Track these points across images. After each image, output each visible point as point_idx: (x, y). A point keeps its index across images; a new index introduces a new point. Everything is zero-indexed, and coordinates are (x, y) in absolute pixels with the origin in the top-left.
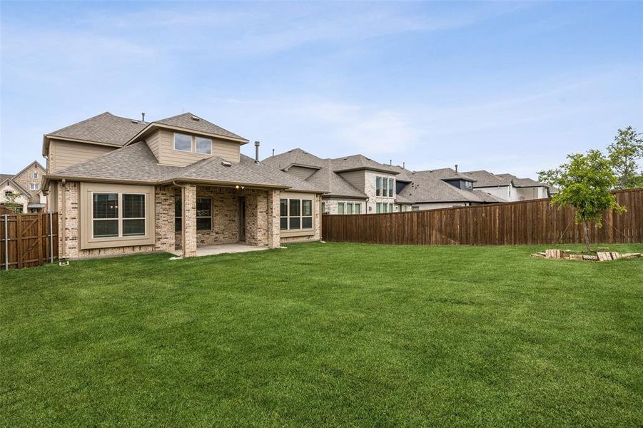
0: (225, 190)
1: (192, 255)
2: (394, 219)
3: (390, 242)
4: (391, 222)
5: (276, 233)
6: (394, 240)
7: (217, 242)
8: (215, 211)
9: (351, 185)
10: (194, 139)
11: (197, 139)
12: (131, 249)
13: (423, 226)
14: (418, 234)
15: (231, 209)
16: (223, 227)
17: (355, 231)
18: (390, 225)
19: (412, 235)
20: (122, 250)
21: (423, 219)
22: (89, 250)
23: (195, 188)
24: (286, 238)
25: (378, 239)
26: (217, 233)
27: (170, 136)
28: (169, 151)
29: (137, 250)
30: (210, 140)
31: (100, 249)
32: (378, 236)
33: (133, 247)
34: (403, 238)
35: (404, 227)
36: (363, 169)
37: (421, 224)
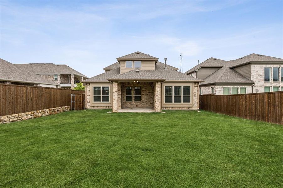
0: (147, 83)
1: (115, 111)
2: (248, 99)
3: (246, 117)
4: (246, 101)
5: (158, 104)
6: (248, 116)
7: (143, 107)
8: (142, 93)
9: (240, 75)
10: (133, 62)
11: (135, 62)
12: (105, 107)
13: (274, 106)
14: (269, 112)
15: (150, 92)
16: (146, 100)
17: (223, 106)
18: (246, 104)
19: (264, 113)
20: (103, 107)
21: (274, 99)
22: (93, 106)
23: (117, 83)
24: (173, 107)
25: (237, 113)
26: (143, 103)
27: (124, 63)
28: (124, 69)
29: (107, 108)
30: (141, 62)
31: (96, 106)
32: (237, 111)
33: (106, 106)
34: (255, 115)
35: (256, 106)
36: (250, 63)
37: (272, 104)
